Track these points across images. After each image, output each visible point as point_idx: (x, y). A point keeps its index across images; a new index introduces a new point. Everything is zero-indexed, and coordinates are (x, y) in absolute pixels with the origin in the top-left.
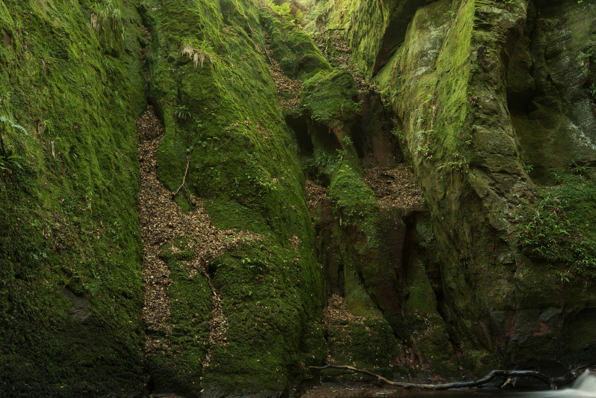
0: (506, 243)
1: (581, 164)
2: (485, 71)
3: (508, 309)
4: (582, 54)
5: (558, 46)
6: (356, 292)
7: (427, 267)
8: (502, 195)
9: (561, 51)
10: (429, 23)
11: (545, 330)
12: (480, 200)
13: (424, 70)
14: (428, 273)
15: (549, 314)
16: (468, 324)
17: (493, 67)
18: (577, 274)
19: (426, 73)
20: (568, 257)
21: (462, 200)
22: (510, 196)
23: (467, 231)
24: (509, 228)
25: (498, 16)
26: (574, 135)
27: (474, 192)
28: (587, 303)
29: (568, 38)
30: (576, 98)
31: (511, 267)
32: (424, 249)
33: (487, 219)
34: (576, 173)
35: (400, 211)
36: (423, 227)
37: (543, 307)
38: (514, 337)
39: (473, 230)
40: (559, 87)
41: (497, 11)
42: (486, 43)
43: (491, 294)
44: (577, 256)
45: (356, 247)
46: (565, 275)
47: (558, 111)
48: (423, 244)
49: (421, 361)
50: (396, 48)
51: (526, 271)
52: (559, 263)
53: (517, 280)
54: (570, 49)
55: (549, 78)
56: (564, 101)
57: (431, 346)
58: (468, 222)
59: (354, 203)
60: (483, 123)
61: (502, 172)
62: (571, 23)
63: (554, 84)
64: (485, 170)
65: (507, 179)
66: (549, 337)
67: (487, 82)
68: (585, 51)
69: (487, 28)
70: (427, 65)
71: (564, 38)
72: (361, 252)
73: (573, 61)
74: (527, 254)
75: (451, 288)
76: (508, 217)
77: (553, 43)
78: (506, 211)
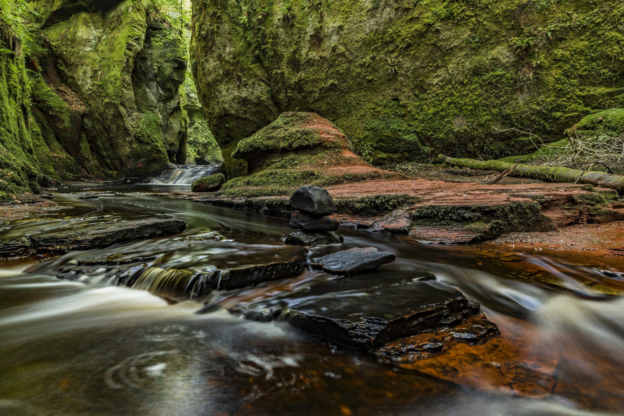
0: (130, 134)
1: (151, 106)
2: (128, 68)
3: (128, 157)
4: (156, 64)
5: (146, 56)
6: (55, 144)
7: (87, 137)
8: (129, 116)
9: (147, 58)
10: (90, 24)
11: (140, 165)
12: (122, 117)
13: (89, 49)
14: (87, 139)
15: (142, 160)
16: (108, 161)
17: (131, 66)
18: (152, 148)
19: (91, 51)
20: (150, 142)
21: (114, 116)
22: (132, 117)
23: (115, 128)
24: (131, 129)
25: (135, 46)
26: (149, 94)
27: (120, 114)
28: (154, 157)
29: (151, 54)
30: (151, 80)
31: (131, 143)
32: (87, 129)
33: (124, 125)
34: (149, 110)
35: (79, 112)
36: (87, 120)
37: (140, 157)
38: (129, 167)
39: (118, 127)
40: (144, 72)
41: (135, 44)
42: (129, 56)
43: (123, 151)
44: (153, 142)
45: (57, 125)
46: (149, 148)
47: (142, 82)
48: (87, 127)
49: (91, 173)
50: (60, 20)
51: (136, 145)
52: (148, 144)
53: (133, 147)
54: (151, 59)
55: (141, 67)
56: (145, 79)
57: (95, 169)
58: (116, 124)
59: (58, 105)
60: (126, 88)
61: (130, 108)
62: (153, 49)
63: (142, 70)
64: (125, 106)
65: (131, 110)
66: (141, 167)
67: (128, 72)
68: (157, 62)
69: (130, 50)
70: (91, 47)
71: (149, 54)
72: (60, 127)
73: (152, 65)
74: (137, 139)
75: (100, 147)
76: (131, 125)
77: (145, 54)
78: (130, 123)
